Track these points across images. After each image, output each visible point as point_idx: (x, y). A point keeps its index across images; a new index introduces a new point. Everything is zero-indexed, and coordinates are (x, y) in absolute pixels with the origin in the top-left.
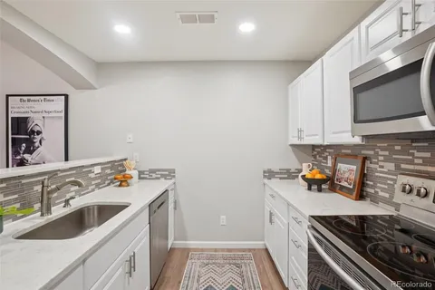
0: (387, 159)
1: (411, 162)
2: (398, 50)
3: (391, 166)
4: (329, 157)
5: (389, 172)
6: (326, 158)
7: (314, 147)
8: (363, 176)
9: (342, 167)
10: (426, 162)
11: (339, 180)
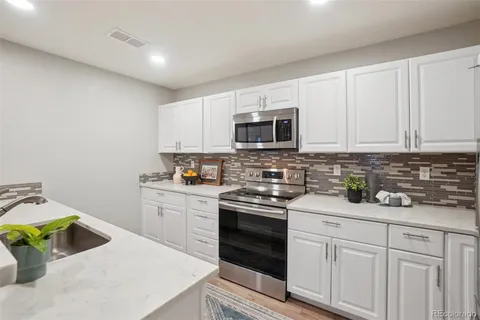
0: (236, 161)
1: (249, 162)
2: (261, 113)
3: (239, 164)
4: (193, 162)
5: (238, 168)
6: (190, 163)
7: (175, 155)
8: (222, 172)
9: (206, 168)
10: (256, 161)
11: (205, 175)
